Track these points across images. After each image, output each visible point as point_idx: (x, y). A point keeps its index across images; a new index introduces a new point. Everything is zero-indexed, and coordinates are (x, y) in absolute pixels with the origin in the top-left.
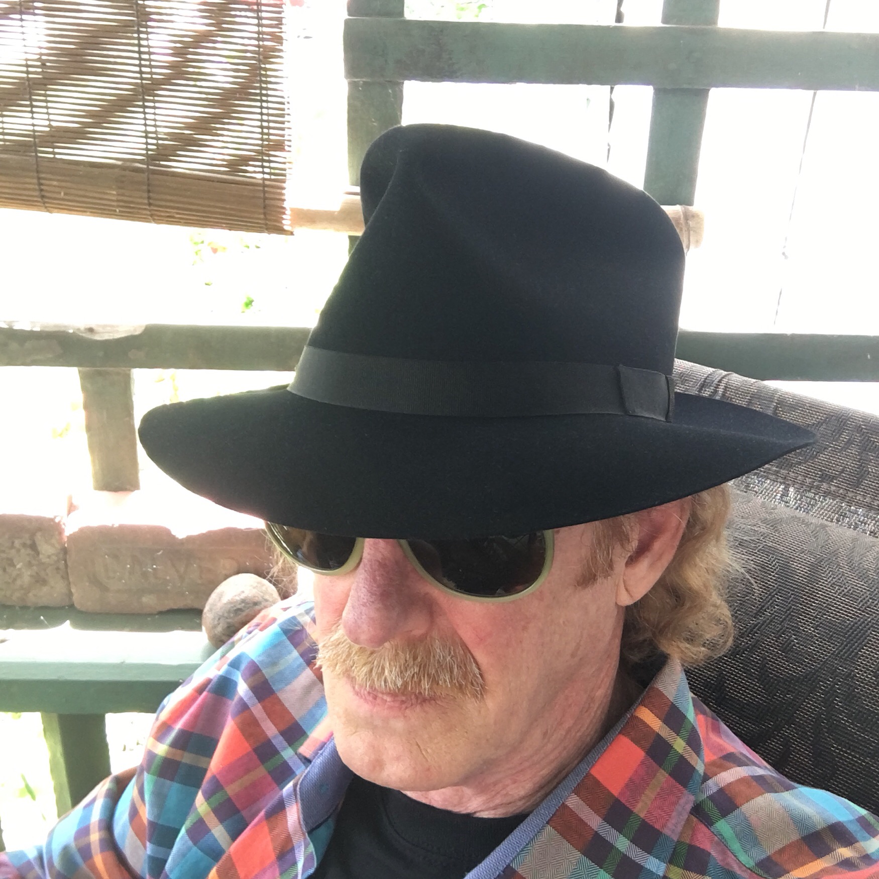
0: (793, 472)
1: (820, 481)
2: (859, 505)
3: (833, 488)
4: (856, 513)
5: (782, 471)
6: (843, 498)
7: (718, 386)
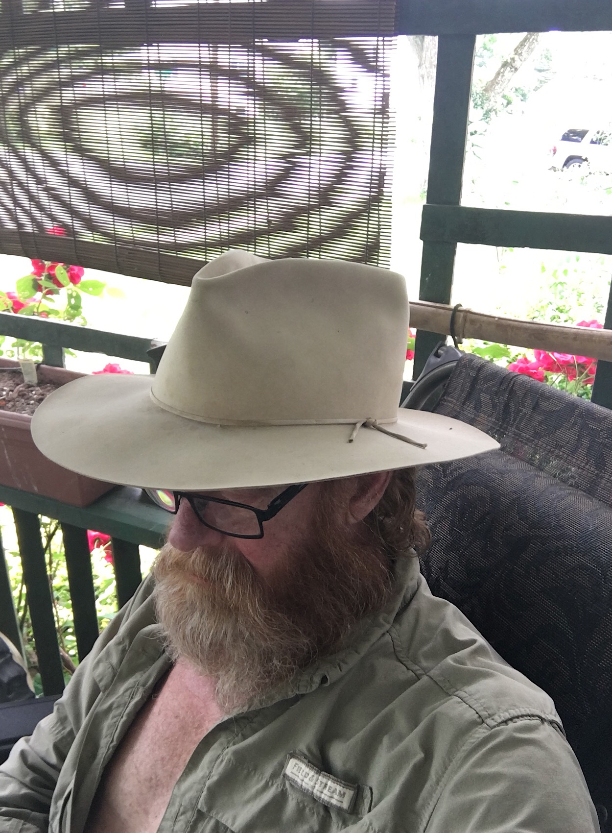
3: (561, 453)
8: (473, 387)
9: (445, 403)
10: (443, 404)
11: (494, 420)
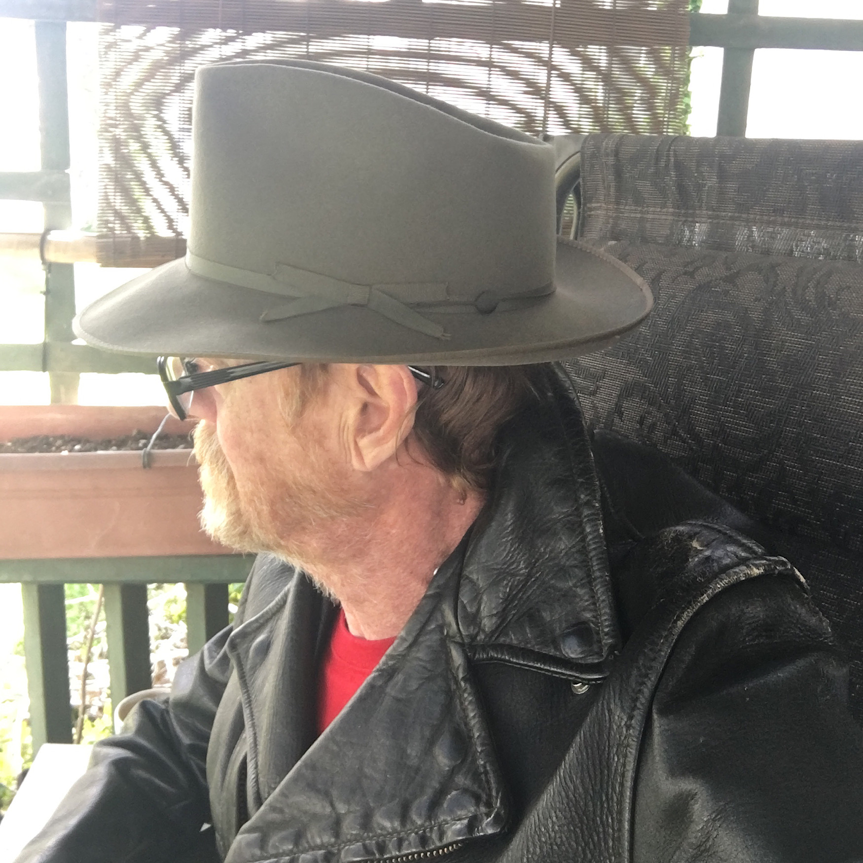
0: (752, 214)
1: (773, 216)
2: (809, 227)
3: (786, 219)
4: (809, 235)
5: (744, 216)
6: (796, 225)
7: (668, 156)
8: (619, 177)
11: (671, 210)
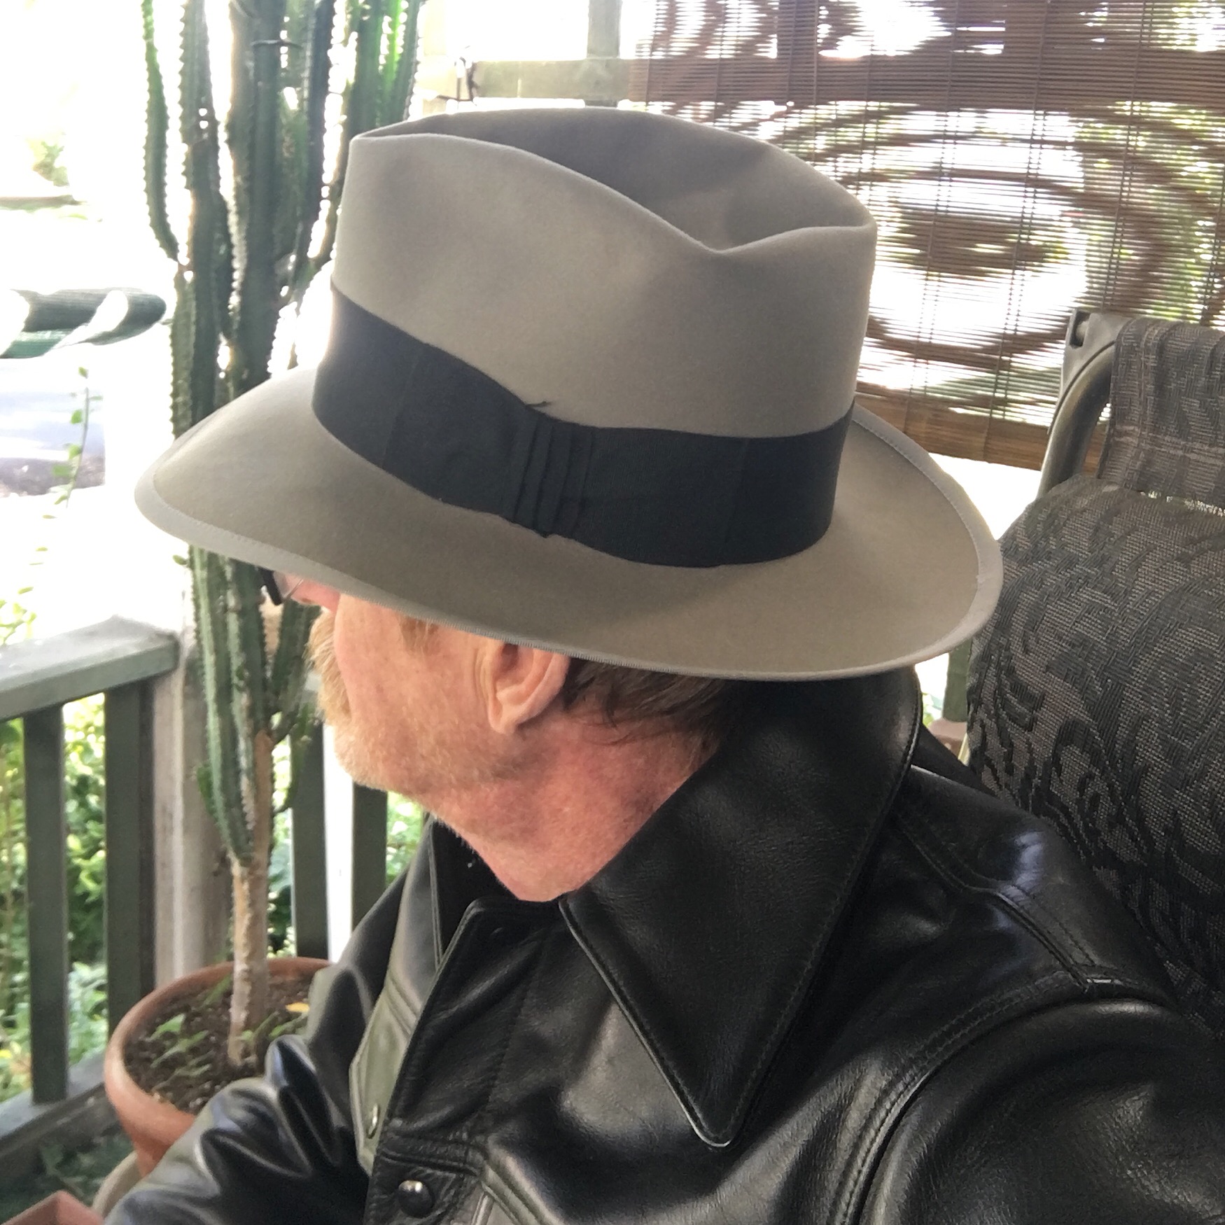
8: (1160, 388)
9: (1122, 440)
10: (1117, 443)
